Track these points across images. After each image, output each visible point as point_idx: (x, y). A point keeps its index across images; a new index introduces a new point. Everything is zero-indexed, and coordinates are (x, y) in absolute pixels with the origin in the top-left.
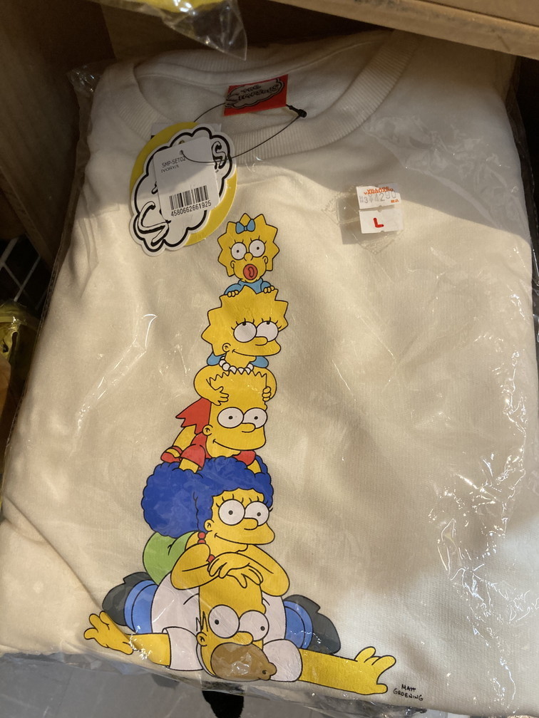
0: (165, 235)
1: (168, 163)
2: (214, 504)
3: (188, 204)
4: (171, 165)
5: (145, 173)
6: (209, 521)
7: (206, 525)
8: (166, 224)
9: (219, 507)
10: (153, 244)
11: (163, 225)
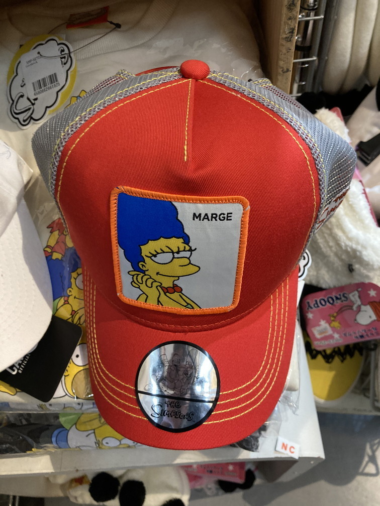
0: (32, 114)
1: (30, 61)
2: (72, 277)
3: (45, 86)
4: (32, 62)
5: (15, 74)
6: (70, 289)
7: (68, 291)
8: (32, 106)
9: (76, 279)
10: (24, 121)
11: (30, 107)
